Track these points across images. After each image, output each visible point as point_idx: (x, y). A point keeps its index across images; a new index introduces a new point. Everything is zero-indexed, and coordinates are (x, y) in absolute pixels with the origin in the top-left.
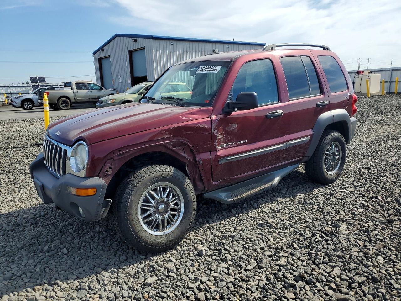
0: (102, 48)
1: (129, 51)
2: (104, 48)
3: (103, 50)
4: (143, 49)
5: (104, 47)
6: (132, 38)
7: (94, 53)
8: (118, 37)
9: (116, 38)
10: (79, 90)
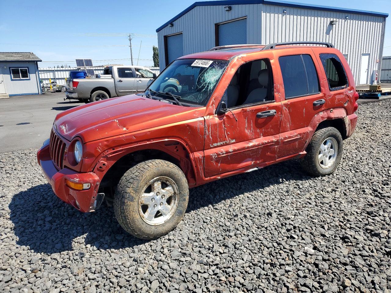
0: (171, 23)
1: (215, 24)
2: (174, 23)
3: (172, 25)
4: (244, 19)
5: (173, 21)
6: (226, 6)
7: (158, 31)
8: (198, 7)
9: (196, 8)
10: (122, 79)
